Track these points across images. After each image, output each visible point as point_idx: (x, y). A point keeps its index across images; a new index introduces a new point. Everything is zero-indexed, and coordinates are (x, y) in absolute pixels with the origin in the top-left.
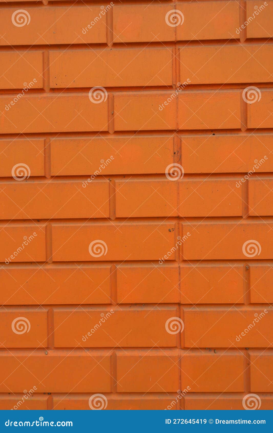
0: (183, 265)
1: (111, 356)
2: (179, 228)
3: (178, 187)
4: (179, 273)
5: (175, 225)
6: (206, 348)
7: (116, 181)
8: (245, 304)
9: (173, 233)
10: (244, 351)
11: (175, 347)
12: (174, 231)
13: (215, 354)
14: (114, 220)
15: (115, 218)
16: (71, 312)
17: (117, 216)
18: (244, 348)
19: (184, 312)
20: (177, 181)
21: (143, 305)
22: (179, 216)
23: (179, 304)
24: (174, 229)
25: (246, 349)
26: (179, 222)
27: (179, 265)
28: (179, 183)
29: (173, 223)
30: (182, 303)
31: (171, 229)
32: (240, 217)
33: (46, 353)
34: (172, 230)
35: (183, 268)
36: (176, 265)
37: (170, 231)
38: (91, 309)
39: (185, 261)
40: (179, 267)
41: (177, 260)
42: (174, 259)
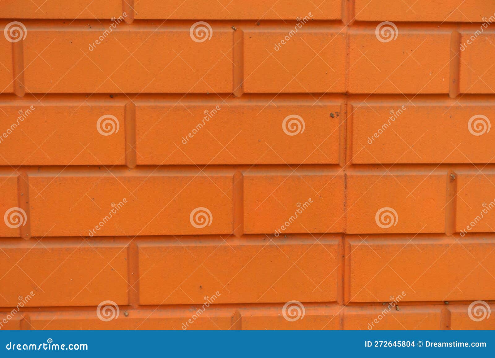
0: (351, 173)
1: (232, 317)
2: (346, 113)
3: (348, 43)
4: (345, 185)
5: (341, 106)
6: (383, 302)
7: (244, 32)
8: (446, 233)
9: (336, 119)
10: (443, 307)
11: (335, 303)
12: (339, 117)
13: (397, 312)
14: (239, 98)
15: (242, 94)
16: (168, 248)
17: (246, 90)
18: (441, 301)
19: (350, 247)
20: (347, 34)
21: (285, 236)
22: (347, 92)
23: (343, 235)
24: (338, 114)
25: (445, 303)
26: (347, 103)
27: (345, 172)
28: (349, 36)
29: (338, 103)
30: (348, 232)
31: (334, 113)
32: (445, 96)
33: (125, 314)
34: (335, 116)
35: (352, 176)
36: (340, 172)
37: (332, 116)
38: (201, 242)
39: (354, 166)
40: (346, 176)
41: (341, 164)
42: (337, 162)
